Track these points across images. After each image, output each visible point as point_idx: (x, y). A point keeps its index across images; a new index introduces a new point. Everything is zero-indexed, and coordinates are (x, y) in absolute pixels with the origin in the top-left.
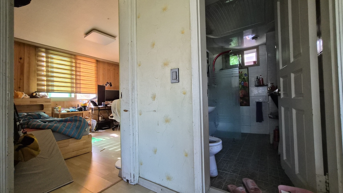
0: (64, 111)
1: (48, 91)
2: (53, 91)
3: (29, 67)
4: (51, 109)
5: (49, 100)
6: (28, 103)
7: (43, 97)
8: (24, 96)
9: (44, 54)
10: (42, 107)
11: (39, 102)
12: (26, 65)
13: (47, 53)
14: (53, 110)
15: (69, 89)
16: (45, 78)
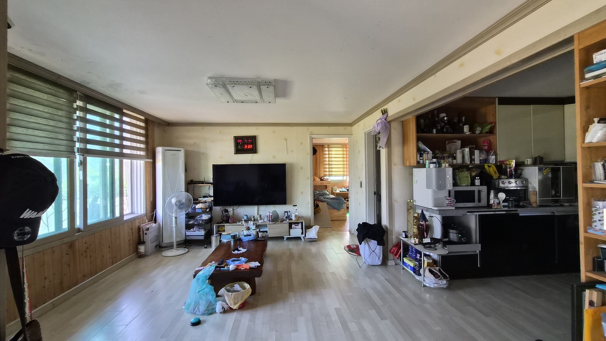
0: (338, 191)
1: (329, 175)
2: (332, 175)
3: (320, 159)
4: (331, 189)
5: (329, 183)
6: (320, 184)
7: (327, 179)
8: (318, 179)
9: (327, 149)
10: (326, 187)
11: (325, 183)
12: (318, 159)
13: (328, 147)
14: (332, 190)
15: (342, 173)
16: (327, 166)
